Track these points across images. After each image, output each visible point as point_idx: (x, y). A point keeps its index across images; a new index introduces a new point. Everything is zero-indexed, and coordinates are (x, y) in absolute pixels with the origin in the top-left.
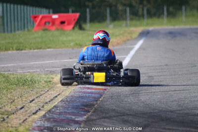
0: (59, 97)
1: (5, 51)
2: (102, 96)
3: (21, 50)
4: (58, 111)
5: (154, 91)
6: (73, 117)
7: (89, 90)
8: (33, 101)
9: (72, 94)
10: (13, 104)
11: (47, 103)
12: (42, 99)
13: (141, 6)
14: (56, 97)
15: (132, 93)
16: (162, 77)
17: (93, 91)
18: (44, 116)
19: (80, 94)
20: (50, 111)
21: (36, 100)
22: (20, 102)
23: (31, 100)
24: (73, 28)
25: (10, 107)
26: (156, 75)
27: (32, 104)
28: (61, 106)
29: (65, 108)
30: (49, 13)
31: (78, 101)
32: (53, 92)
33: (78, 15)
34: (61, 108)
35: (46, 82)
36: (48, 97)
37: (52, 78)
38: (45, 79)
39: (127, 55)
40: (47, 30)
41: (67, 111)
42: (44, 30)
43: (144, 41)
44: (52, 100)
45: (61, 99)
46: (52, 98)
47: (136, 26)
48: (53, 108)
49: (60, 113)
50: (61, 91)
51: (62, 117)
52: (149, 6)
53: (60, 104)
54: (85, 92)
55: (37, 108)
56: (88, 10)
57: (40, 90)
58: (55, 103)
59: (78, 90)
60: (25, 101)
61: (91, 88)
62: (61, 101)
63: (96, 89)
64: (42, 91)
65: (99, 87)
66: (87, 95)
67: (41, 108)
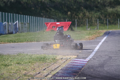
0: (59, 67)
1: (30, 42)
2: (83, 67)
3: (39, 41)
4: (59, 75)
5: (112, 65)
7: (76, 64)
8: (45, 69)
9: (67, 66)
10: (34, 71)
11: (53, 71)
12: (50, 68)
13: (105, 18)
14: (58, 67)
15: (100, 66)
16: (116, 57)
17: (78, 64)
19: (71, 66)
20: (54, 75)
21: (47, 69)
22: (38, 70)
23: (44, 69)
24: (68, 30)
25: (33, 73)
26: (113, 56)
27: (45, 71)
28: (61, 73)
29: (63, 73)
30: (55, 21)
31: (70, 70)
32: (56, 65)
33: (71, 22)
34: (61, 74)
35: (52, 59)
36: (54, 67)
37: (56, 57)
38: (52, 58)
39: (97, 45)
40: (53, 31)
41: (64, 75)
42: (52, 31)
43: (107, 37)
44: (55, 69)
45: (60, 69)
46: (56, 68)
47: (102, 29)
48: (56, 73)
50: (61, 64)
52: (109, 18)
53: (60, 71)
54: (74, 65)
55: (47, 73)
56: (76, 20)
57: (49, 63)
58: (58, 70)
59: (70, 64)
60: (41, 69)
61: (77, 63)
62: (61, 69)
63: (80, 63)
64: (50, 64)
65: (81, 62)
66: (75, 66)
67: (50, 74)
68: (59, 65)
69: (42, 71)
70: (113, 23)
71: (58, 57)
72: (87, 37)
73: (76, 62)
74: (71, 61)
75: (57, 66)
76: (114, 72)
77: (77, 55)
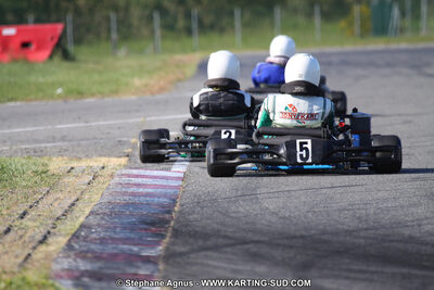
0: (80, 205)
2: (174, 200)
4: (94, 235)
6: (135, 249)
7: (142, 190)
8: (25, 214)
9: (108, 199)
11: (58, 219)
14: (73, 204)
15: (239, 193)
17: (150, 190)
18: (69, 246)
19: (127, 198)
20: (75, 236)
21: (32, 213)
23: (21, 212)
24: (51, 57)
27: (27, 222)
28: (98, 225)
31: (128, 212)
32: (60, 195)
34: (99, 230)
35: (36, 172)
36: (56, 205)
37: (45, 165)
41: (114, 235)
44: (67, 211)
45: (87, 211)
46: (65, 206)
48: (80, 230)
49: (103, 241)
50: (79, 192)
51: (110, 249)
54: (133, 194)
55: (43, 231)
57: (31, 190)
58: (80, 216)
59: (118, 190)
60: (9, 215)
61: (144, 186)
62: (92, 213)
63: (155, 186)
64: (35, 193)
65: (160, 182)
66: (142, 199)
67: (52, 231)
68: (74, 198)
69: (17, 223)
70: (212, 27)
71: (57, 164)
72: (137, 82)
73: (139, 180)
74: (117, 179)
75: (70, 202)
77: (128, 156)
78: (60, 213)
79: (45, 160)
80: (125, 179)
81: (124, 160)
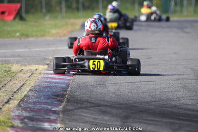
0: (25, 86)
2: (68, 86)
4: (31, 100)
6: (50, 107)
7: (53, 80)
9: (38, 84)
11: (15, 92)
12: (9, 88)
14: (22, 86)
15: (98, 83)
17: (58, 81)
18: (19, 105)
19: (47, 84)
20: (22, 100)
21: (3, 89)
28: (33, 96)
29: (37, 97)
31: (47, 90)
32: (16, 82)
34: (33, 98)
35: (5, 71)
36: (14, 86)
38: (4, 69)
41: (40, 100)
45: (28, 89)
46: (18, 87)
50: (25, 81)
53: (31, 94)
54: (50, 82)
57: (3, 79)
59: (43, 80)
61: (55, 79)
62: (30, 90)
63: (60, 79)
64: (5, 80)
65: (62, 77)
66: (53, 84)
67: (12, 98)
68: (22, 83)
71: (15, 68)
73: (52, 76)
74: (42, 75)
75: (20, 85)
76: (130, 94)
77: (48, 65)
78: (15, 90)
79: (10, 66)
80: (46, 75)
81: (46, 67)
